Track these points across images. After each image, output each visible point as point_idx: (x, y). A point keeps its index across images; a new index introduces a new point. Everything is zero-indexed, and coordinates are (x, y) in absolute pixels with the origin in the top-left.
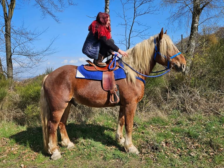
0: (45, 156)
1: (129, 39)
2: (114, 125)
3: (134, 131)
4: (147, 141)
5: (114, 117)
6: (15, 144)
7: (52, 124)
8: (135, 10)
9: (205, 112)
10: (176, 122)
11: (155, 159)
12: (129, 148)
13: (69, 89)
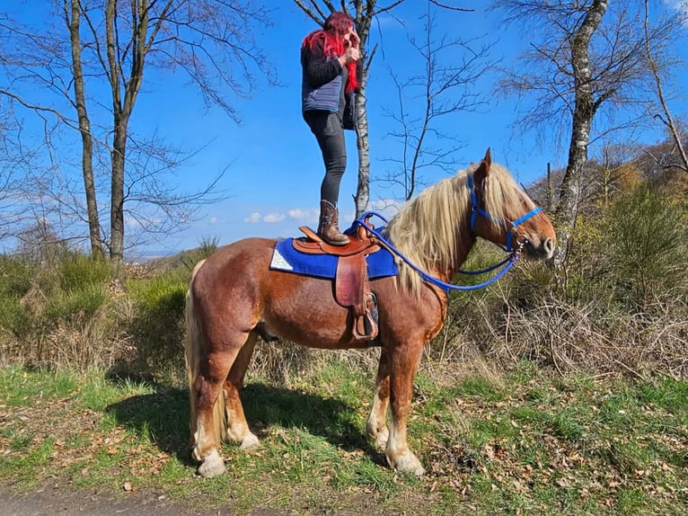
0: (185, 465)
1: (413, 172)
2: (365, 393)
3: (415, 412)
4: (446, 441)
5: (366, 371)
6: (113, 429)
7: (205, 384)
8: (429, 102)
9: (602, 369)
10: (525, 394)
11: (463, 492)
12: (399, 459)
13: (253, 300)
